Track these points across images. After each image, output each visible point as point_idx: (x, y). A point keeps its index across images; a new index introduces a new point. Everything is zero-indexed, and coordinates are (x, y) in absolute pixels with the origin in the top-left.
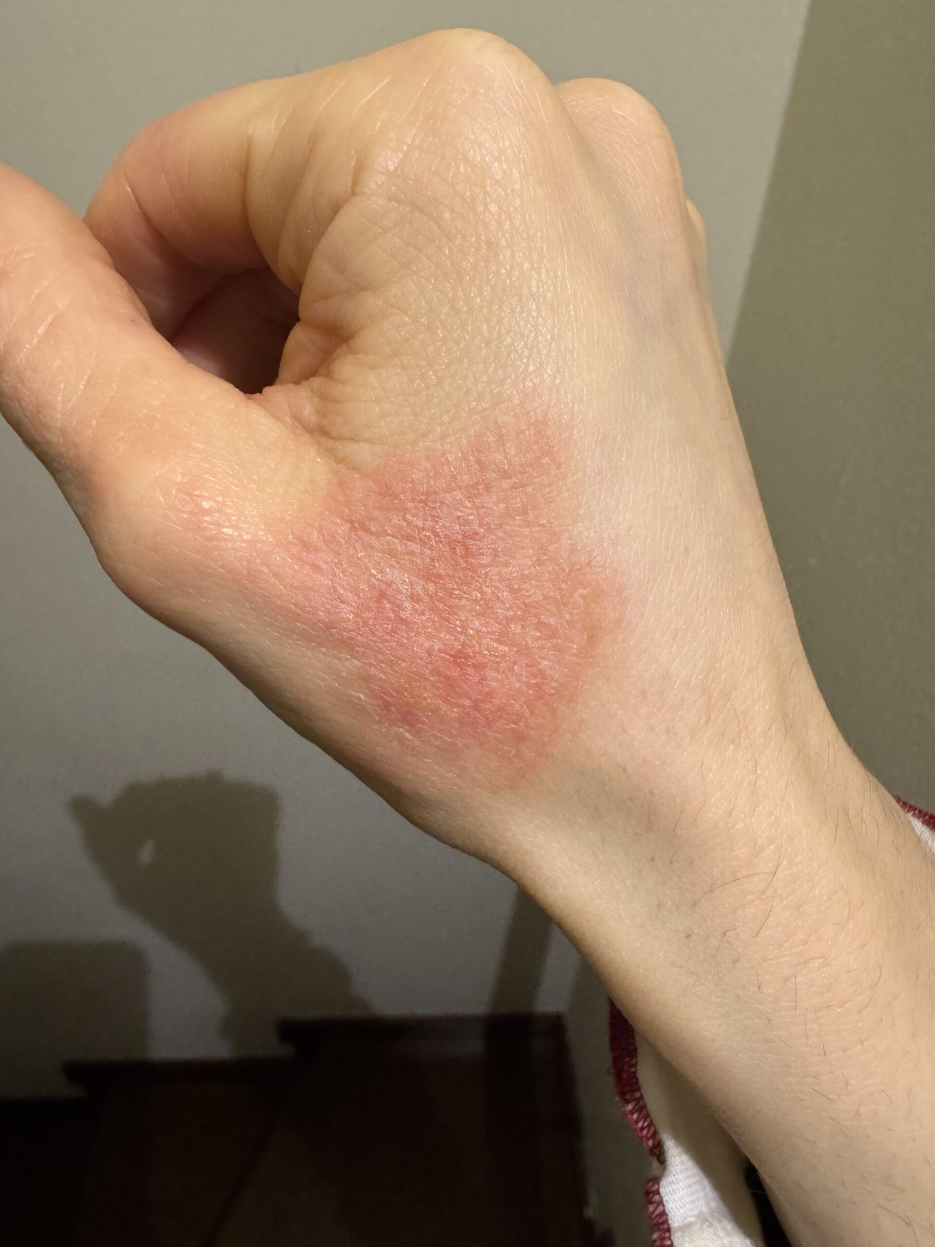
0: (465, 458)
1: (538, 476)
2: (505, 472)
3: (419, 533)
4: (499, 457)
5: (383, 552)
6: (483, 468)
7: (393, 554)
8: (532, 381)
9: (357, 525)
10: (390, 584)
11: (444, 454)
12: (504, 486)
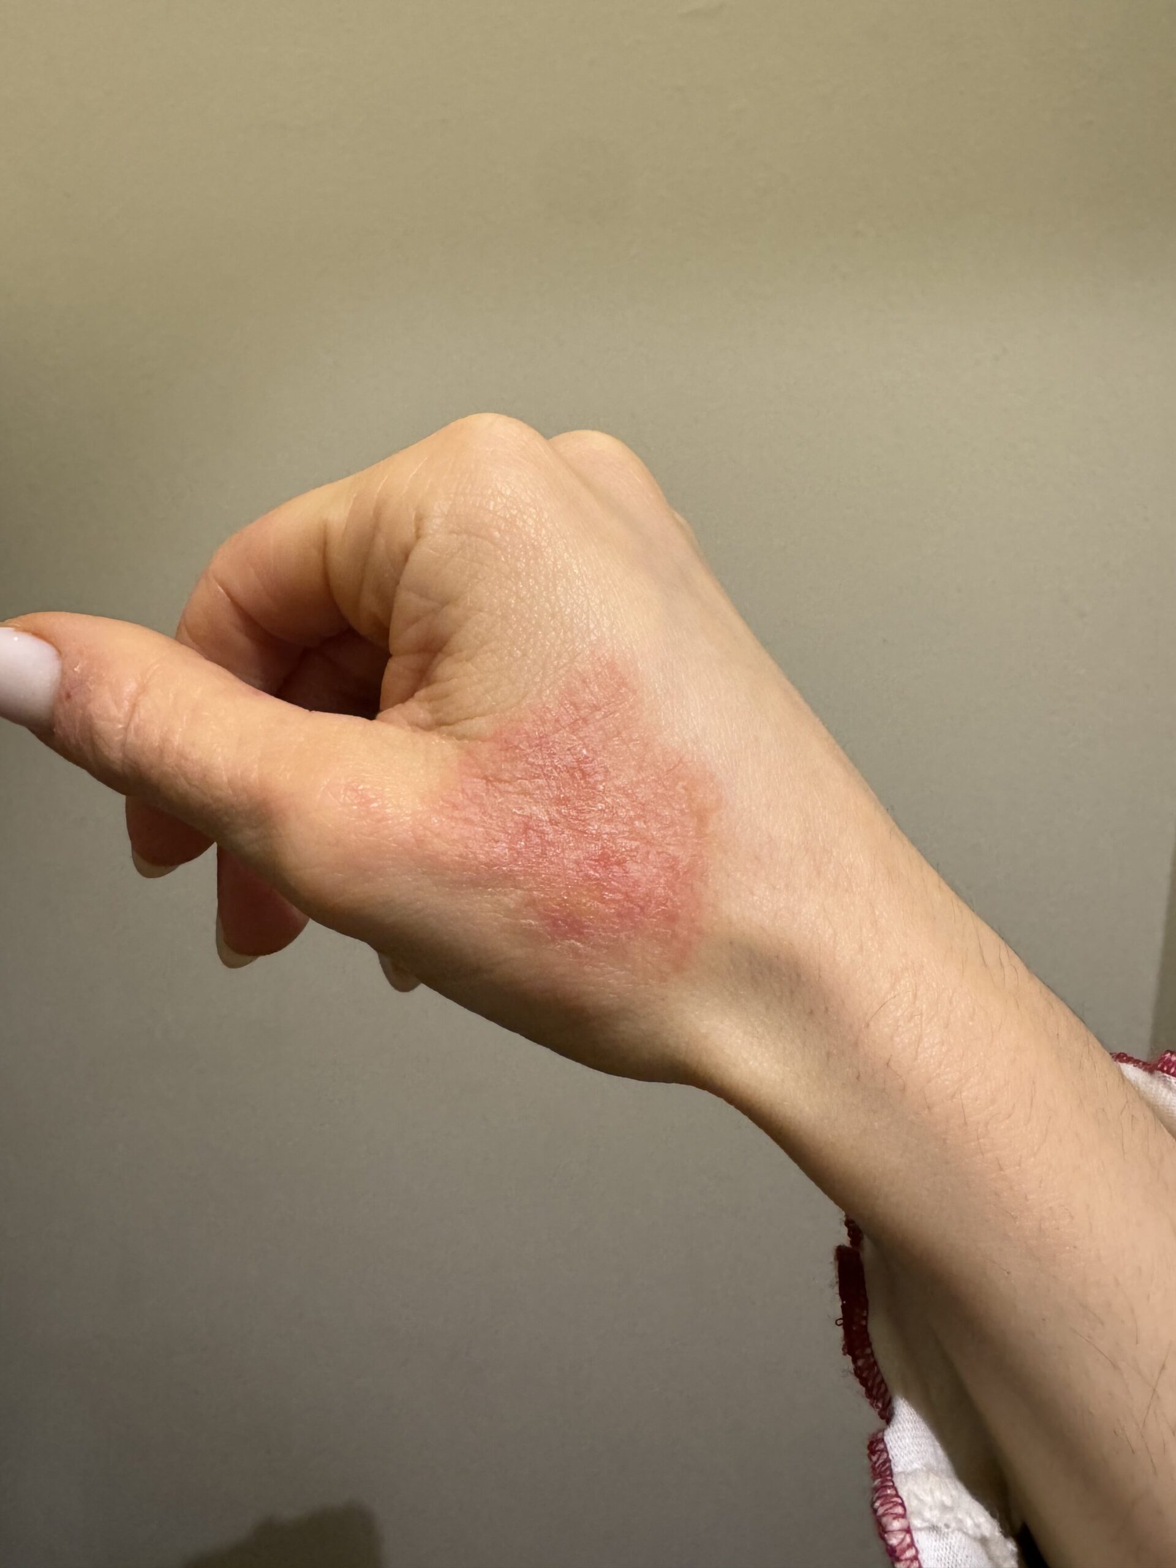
0: (562, 704)
1: (621, 704)
2: (595, 706)
3: (543, 771)
4: (588, 697)
5: (518, 794)
6: (577, 708)
7: (525, 793)
8: (595, 635)
9: (491, 779)
10: (530, 817)
11: (544, 706)
12: (598, 717)
